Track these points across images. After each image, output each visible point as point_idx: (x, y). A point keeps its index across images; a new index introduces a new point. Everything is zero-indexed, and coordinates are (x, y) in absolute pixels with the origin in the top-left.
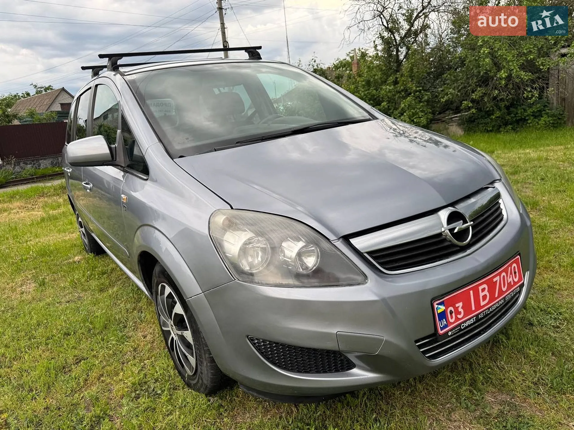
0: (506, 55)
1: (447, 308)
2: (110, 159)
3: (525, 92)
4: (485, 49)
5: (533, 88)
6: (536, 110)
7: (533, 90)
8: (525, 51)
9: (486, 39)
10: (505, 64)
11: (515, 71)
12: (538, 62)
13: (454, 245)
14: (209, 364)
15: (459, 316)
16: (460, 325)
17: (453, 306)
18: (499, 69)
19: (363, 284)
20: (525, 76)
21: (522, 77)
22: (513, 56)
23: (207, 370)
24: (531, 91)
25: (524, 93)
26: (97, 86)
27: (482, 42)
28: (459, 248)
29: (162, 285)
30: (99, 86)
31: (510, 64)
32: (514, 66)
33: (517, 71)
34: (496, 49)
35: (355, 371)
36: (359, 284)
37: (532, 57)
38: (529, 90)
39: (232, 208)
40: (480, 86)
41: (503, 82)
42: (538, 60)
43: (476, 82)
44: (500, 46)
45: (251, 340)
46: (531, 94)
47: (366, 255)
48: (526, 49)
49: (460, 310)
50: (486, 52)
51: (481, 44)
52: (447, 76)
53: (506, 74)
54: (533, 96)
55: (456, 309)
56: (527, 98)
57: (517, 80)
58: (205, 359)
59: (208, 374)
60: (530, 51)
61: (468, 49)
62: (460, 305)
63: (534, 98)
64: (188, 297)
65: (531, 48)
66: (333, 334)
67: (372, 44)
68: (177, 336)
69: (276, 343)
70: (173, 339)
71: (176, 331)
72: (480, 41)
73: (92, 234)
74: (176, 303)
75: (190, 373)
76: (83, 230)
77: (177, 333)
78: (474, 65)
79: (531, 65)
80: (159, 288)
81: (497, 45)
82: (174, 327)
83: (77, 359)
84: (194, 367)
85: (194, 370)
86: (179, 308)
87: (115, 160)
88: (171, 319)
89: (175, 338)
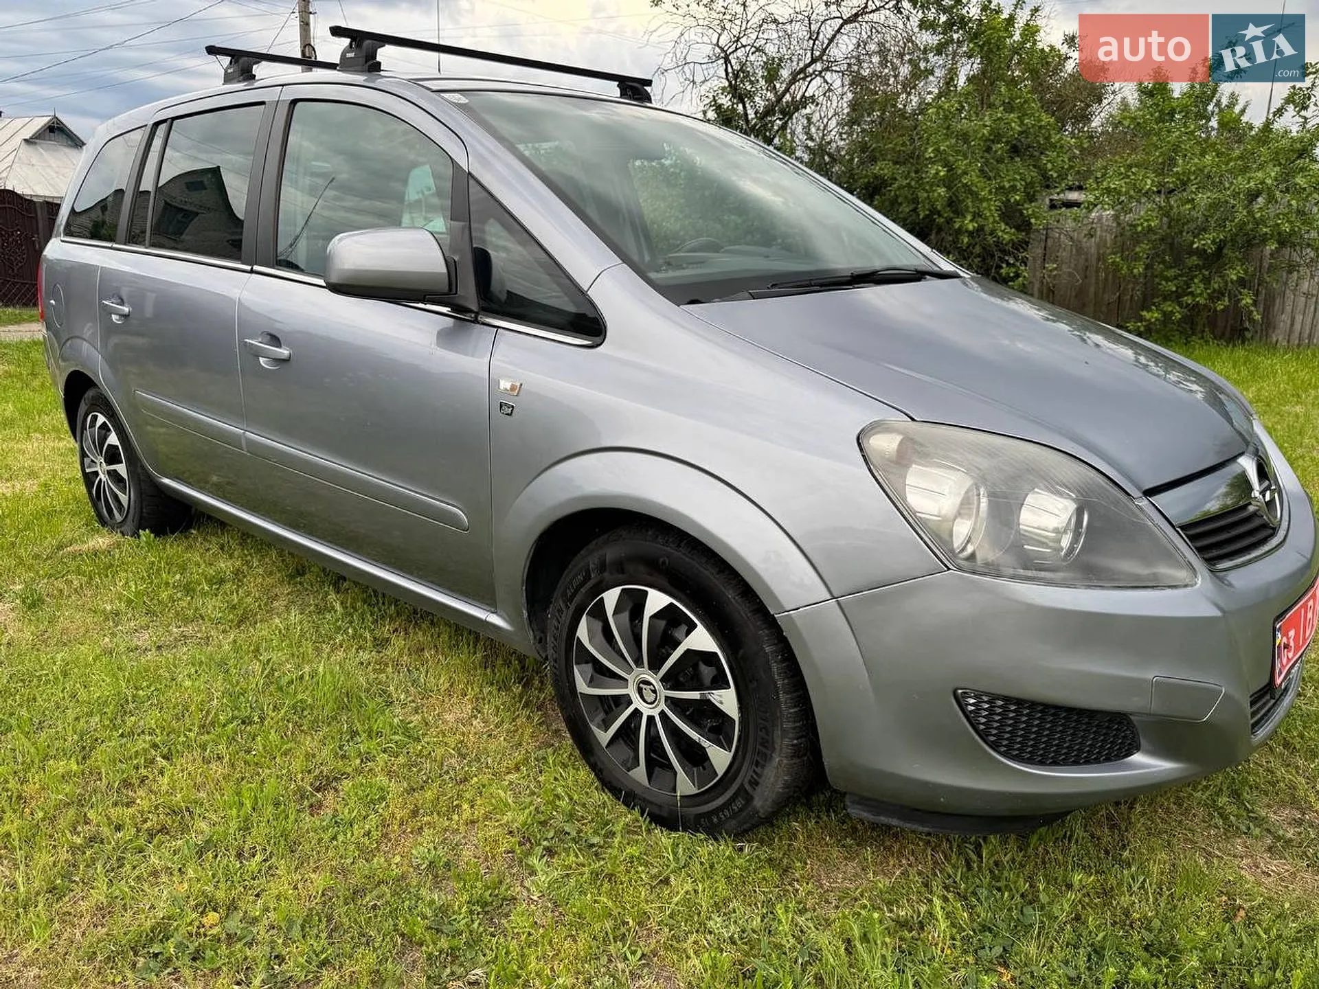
0: (977, 187)
1: (1283, 638)
2: (446, 289)
3: (1004, 265)
4: (940, 168)
5: (1017, 260)
7: (1018, 264)
8: (1007, 185)
9: (942, 148)
10: (971, 205)
11: (991, 220)
12: (1027, 209)
13: (1266, 525)
14: (785, 762)
15: (1290, 655)
16: (1290, 671)
17: (1287, 634)
18: (959, 213)
19: (1192, 586)
20: (1006, 234)
21: (1000, 234)
22: (990, 192)
23: (777, 776)
24: (1013, 265)
25: (1001, 267)
26: (294, 102)
27: (932, 152)
28: (1272, 531)
29: (623, 590)
30: (299, 104)
31: (985, 205)
32: (991, 210)
33: (995, 221)
34: (960, 172)
35: (1137, 758)
36: (1186, 586)
37: (1018, 198)
38: (1012, 262)
39: (913, 419)
41: (966, 240)
42: (1026, 206)
44: (966, 165)
45: (960, 700)
46: (1014, 270)
47: (1179, 528)
48: (1009, 181)
49: (1292, 643)
50: (942, 174)
51: (932, 155)
53: (975, 225)
54: (1018, 275)
55: (1289, 639)
56: (1008, 279)
57: (991, 240)
58: (781, 750)
59: (776, 781)
60: (1014, 187)
61: (896, 163)
62: (1292, 634)
63: (1020, 279)
64: (787, 609)
65: (1015, 180)
66: (1145, 681)
68: (663, 706)
69: (1020, 702)
70: (637, 713)
71: (663, 692)
72: (930, 150)
73: (166, 481)
74: (692, 627)
75: (693, 790)
76: (122, 469)
77: (667, 698)
78: (906, 197)
79: (1011, 214)
80: (611, 597)
81: (962, 164)
82: (658, 686)
83: (316, 778)
84: (721, 772)
85: (717, 779)
86: (701, 639)
87: (454, 292)
88: (655, 666)
89: (646, 711)
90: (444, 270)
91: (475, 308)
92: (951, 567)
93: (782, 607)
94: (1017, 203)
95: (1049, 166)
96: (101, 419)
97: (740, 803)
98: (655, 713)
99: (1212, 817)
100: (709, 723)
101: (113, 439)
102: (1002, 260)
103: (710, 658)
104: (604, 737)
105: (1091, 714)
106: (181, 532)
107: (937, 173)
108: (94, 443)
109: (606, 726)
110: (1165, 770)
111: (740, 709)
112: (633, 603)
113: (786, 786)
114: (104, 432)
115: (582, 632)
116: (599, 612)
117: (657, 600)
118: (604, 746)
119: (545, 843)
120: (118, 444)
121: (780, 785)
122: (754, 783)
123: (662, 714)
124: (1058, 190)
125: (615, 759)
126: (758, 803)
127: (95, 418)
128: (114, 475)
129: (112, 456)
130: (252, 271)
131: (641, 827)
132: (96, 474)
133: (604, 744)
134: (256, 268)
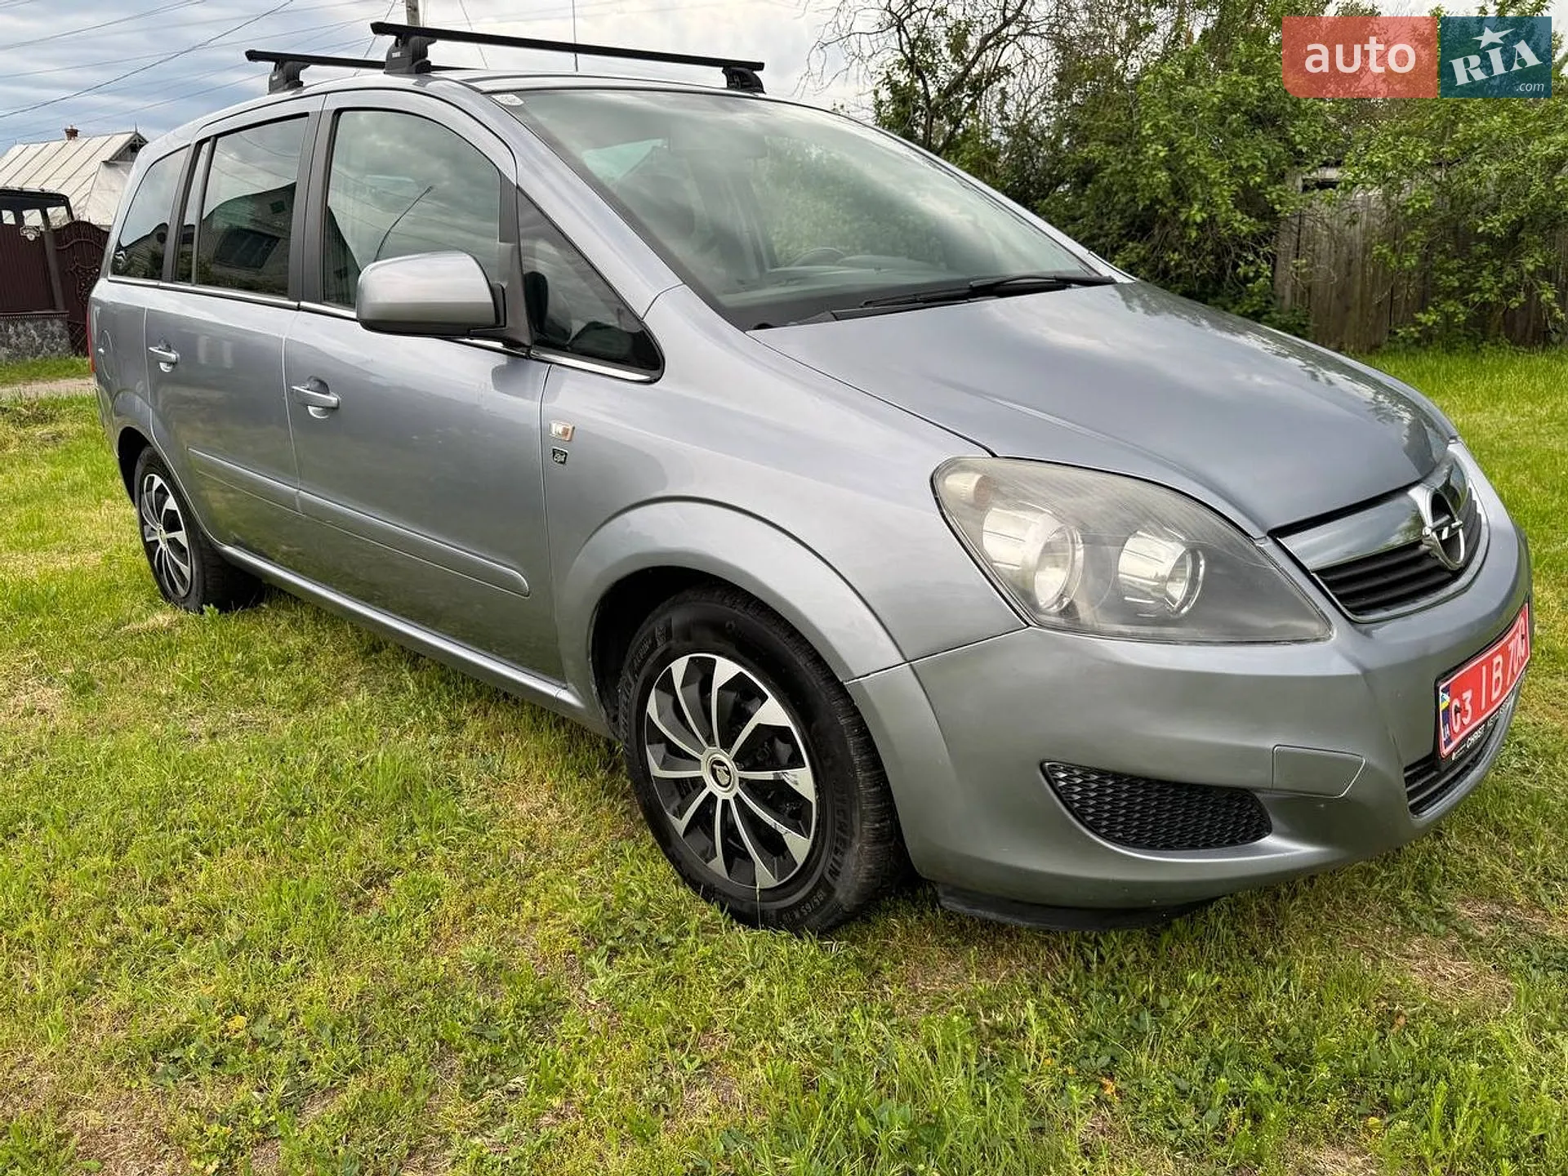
0: (1205, 168)
1: (1452, 700)
2: (492, 319)
3: (1242, 264)
4: (1160, 148)
5: (1257, 254)
6: (1250, 311)
7: (1258, 261)
8: (1245, 165)
9: (1162, 123)
10: (1199, 190)
11: (1224, 208)
12: (1270, 193)
13: (1441, 569)
14: (867, 848)
15: (1466, 721)
16: (1465, 740)
17: (1459, 696)
18: (1185, 201)
19: (1325, 640)
20: (1243, 224)
21: (1236, 225)
22: (1222, 174)
23: (858, 864)
24: (1252, 263)
25: (1239, 266)
26: (338, 112)
27: (1151, 128)
28: (1450, 575)
29: (691, 659)
30: (344, 114)
31: (1216, 190)
32: (1224, 195)
33: (1229, 210)
34: (1184, 151)
35: (1269, 841)
36: (1317, 640)
37: (1258, 179)
38: (1251, 259)
39: (994, 455)
40: (1133, 239)
41: (1194, 234)
42: (1269, 189)
43: (1121, 228)
44: (1192, 142)
45: (1049, 774)
46: (1254, 269)
47: (1314, 575)
48: (1247, 160)
49: (1468, 707)
50: (1162, 154)
51: (1150, 132)
52: (1049, 204)
53: (1205, 215)
54: (1258, 275)
55: (1462, 701)
56: (1247, 279)
57: (1225, 233)
58: (861, 835)
59: (858, 871)
60: (1254, 166)
61: (1108, 143)
62: (1468, 695)
63: (1262, 279)
64: (857, 675)
65: (1257, 157)
66: (1268, 750)
67: (869, 99)
68: (737, 789)
69: (1118, 776)
70: (711, 798)
71: (738, 774)
72: (1147, 126)
73: (228, 549)
74: (764, 698)
75: (772, 882)
76: (181, 536)
77: (742, 780)
78: (1122, 185)
79: (1249, 200)
80: (679, 667)
81: (1186, 141)
82: (731, 765)
83: (366, 875)
84: (800, 861)
85: (797, 869)
86: (772, 712)
87: (502, 323)
88: (726, 745)
89: (721, 794)
90: (489, 299)
91: (526, 341)
92: (1031, 623)
93: (850, 672)
94: (1259, 186)
95: (1298, 138)
96: (158, 481)
97: (821, 895)
98: (730, 797)
99: (1389, 912)
100: (788, 807)
101: (171, 504)
102: (1239, 256)
103: (783, 733)
104: (681, 825)
105: (1205, 790)
106: (252, 607)
107: (1156, 154)
108: (152, 508)
109: (680, 813)
110: (1304, 854)
111: (817, 790)
112: (702, 673)
113: (871, 875)
114: (161, 495)
115: (652, 709)
116: (667, 685)
117: (726, 670)
118: (681, 834)
119: (610, 942)
120: (177, 509)
121: (862, 874)
122: (835, 873)
123: (737, 797)
124: (1310, 168)
125: (691, 849)
126: (840, 895)
127: (152, 479)
128: (173, 543)
129: (171, 524)
130: (299, 308)
131: (720, 925)
132: (156, 542)
133: (681, 832)
134: (304, 304)
